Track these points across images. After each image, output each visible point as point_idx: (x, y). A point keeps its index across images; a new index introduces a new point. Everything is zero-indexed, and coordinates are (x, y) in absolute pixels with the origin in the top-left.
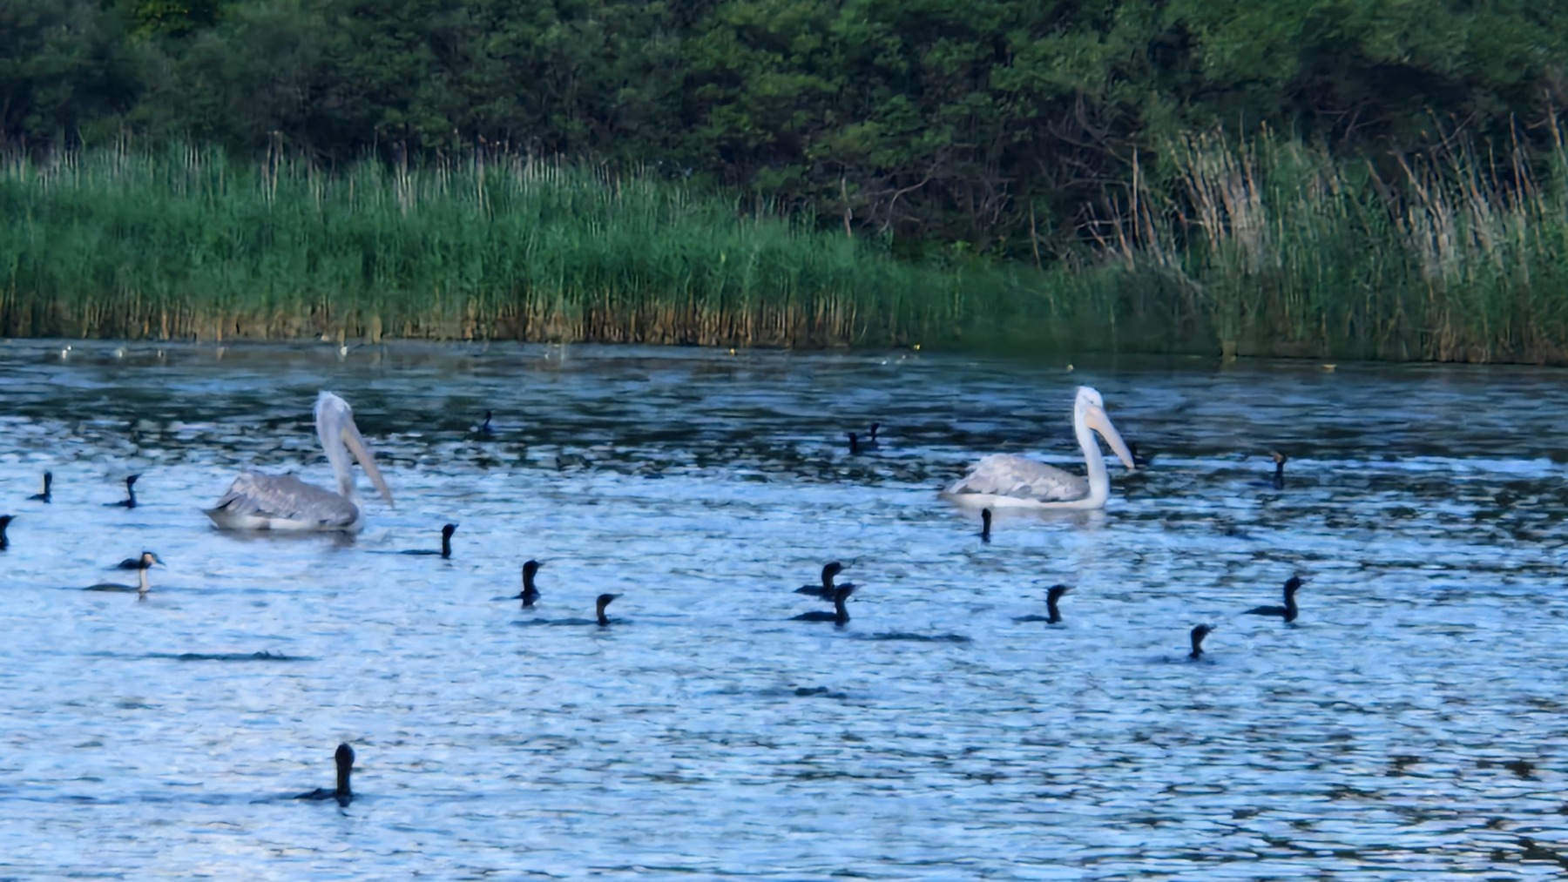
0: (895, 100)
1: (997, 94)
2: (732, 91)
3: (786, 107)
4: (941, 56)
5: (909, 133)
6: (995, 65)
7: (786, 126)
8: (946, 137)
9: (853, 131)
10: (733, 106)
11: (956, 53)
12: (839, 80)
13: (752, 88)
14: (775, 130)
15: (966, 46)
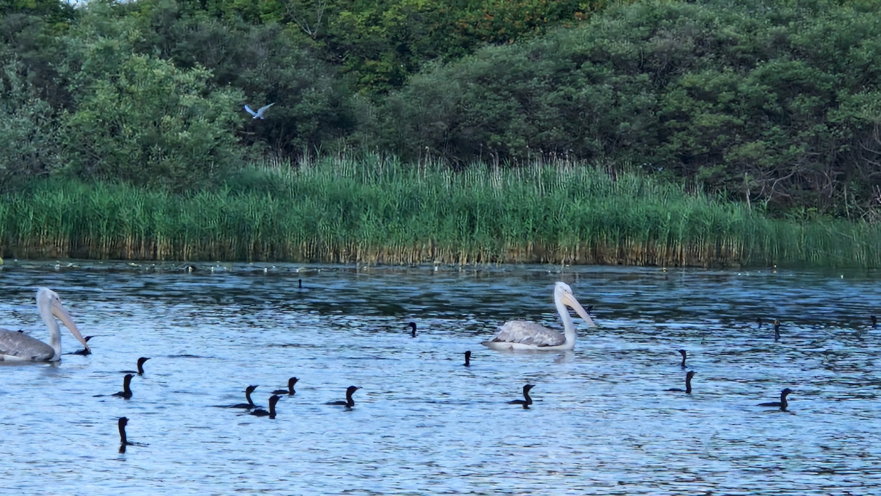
0: (774, 128)
1: (830, 126)
2: (684, 124)
3: (714, 133)
4: (800, 104)
5: (782, 147)
6: (829, 108)
7: (714, 143)
8: (802, 150)
9: (751, 146)
10: (684, 132)
11: (808, 102)
12: (744, 117)
13: (695, 122)
14: (708, 145)
15: (814, 98)
